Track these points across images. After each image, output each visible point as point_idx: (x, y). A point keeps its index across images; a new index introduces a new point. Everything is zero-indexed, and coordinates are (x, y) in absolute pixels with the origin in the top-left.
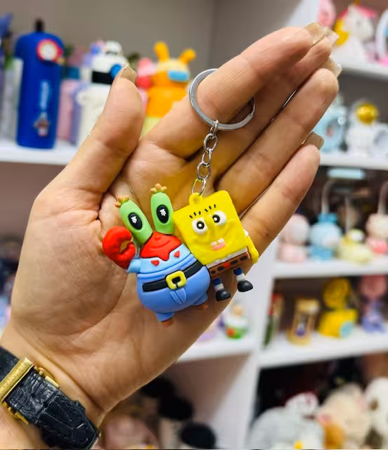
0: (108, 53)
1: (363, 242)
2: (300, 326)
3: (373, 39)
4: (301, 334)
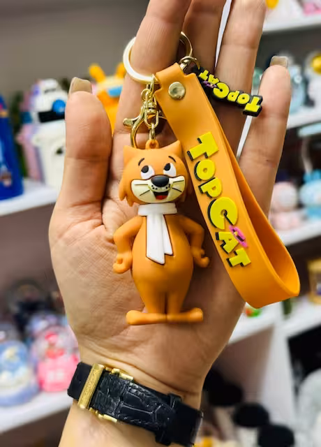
0: (46, 91)
2: (319, 286)
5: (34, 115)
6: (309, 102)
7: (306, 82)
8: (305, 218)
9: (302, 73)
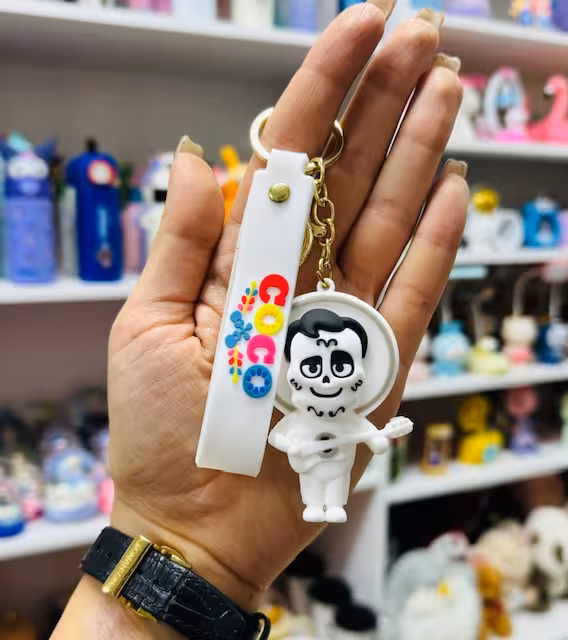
1: (499, 349)
3: (481, 111)
5: (148, 193)
8: (433, 374)
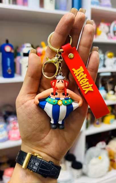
0: (27, 47)
1: (114, 94)
2: (97, 122)
3: (109, 32)
4: (98, 124)
6: (104, 66)
7: (104, 60)
9: (104, 57)
